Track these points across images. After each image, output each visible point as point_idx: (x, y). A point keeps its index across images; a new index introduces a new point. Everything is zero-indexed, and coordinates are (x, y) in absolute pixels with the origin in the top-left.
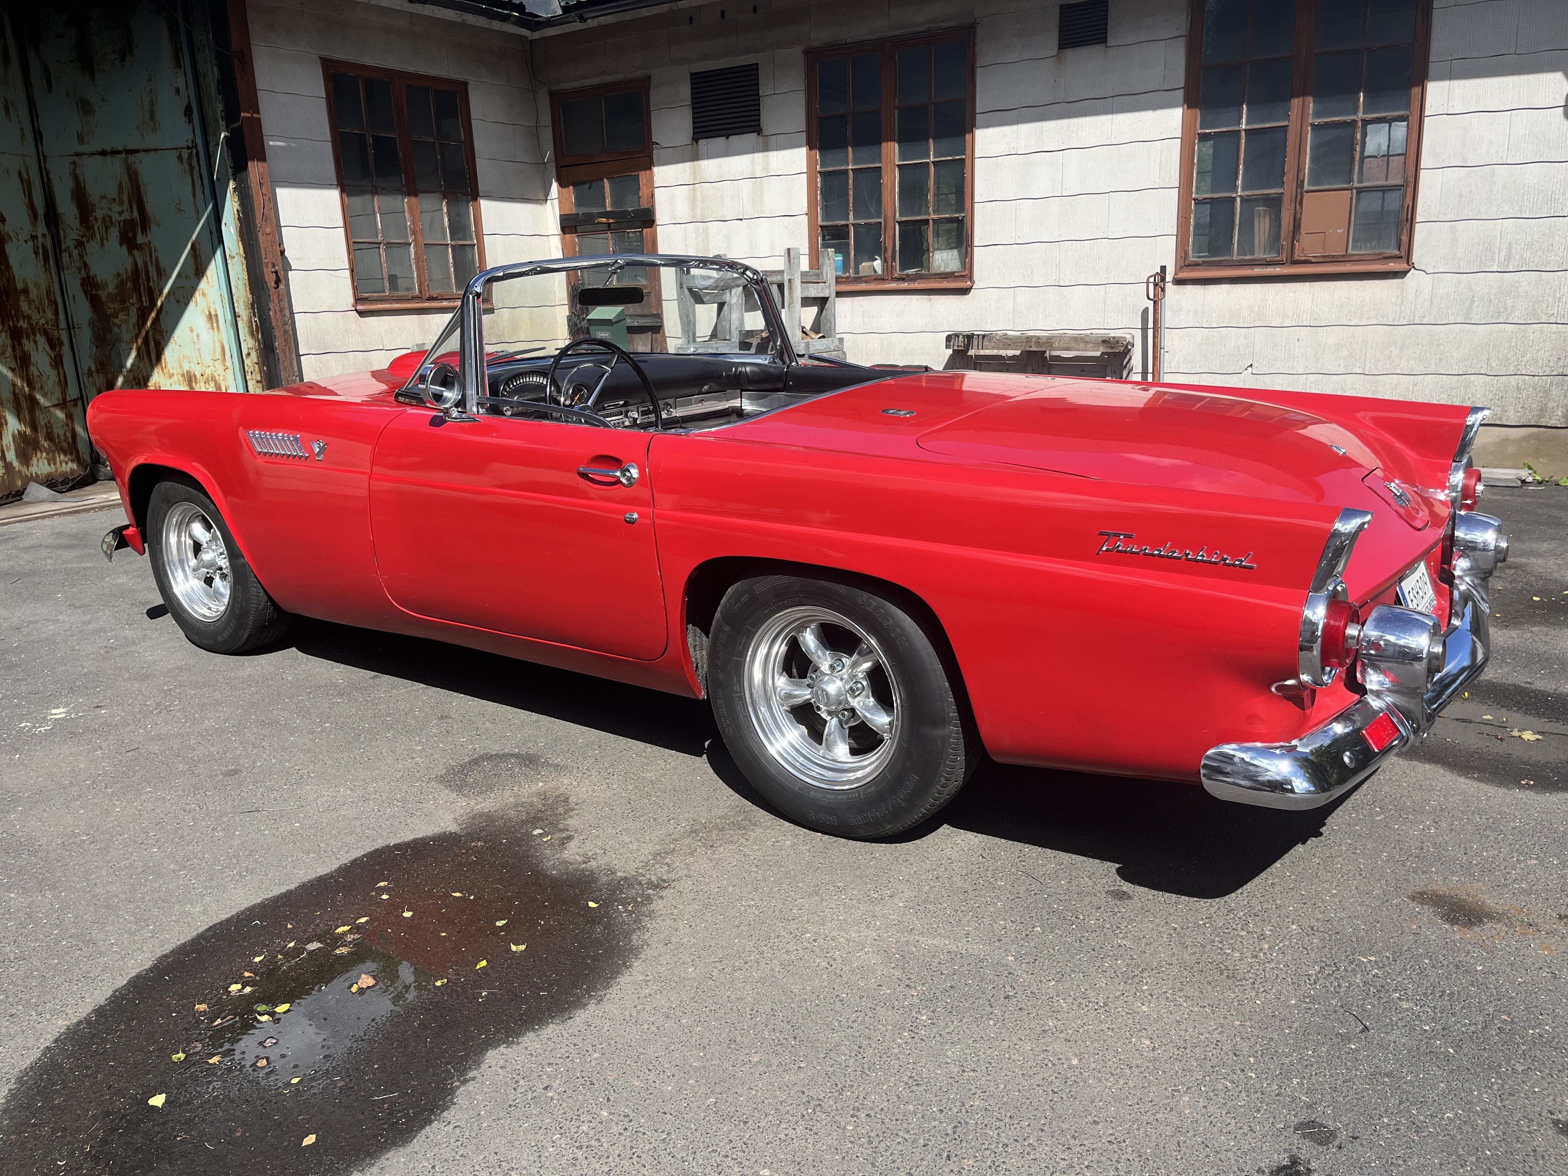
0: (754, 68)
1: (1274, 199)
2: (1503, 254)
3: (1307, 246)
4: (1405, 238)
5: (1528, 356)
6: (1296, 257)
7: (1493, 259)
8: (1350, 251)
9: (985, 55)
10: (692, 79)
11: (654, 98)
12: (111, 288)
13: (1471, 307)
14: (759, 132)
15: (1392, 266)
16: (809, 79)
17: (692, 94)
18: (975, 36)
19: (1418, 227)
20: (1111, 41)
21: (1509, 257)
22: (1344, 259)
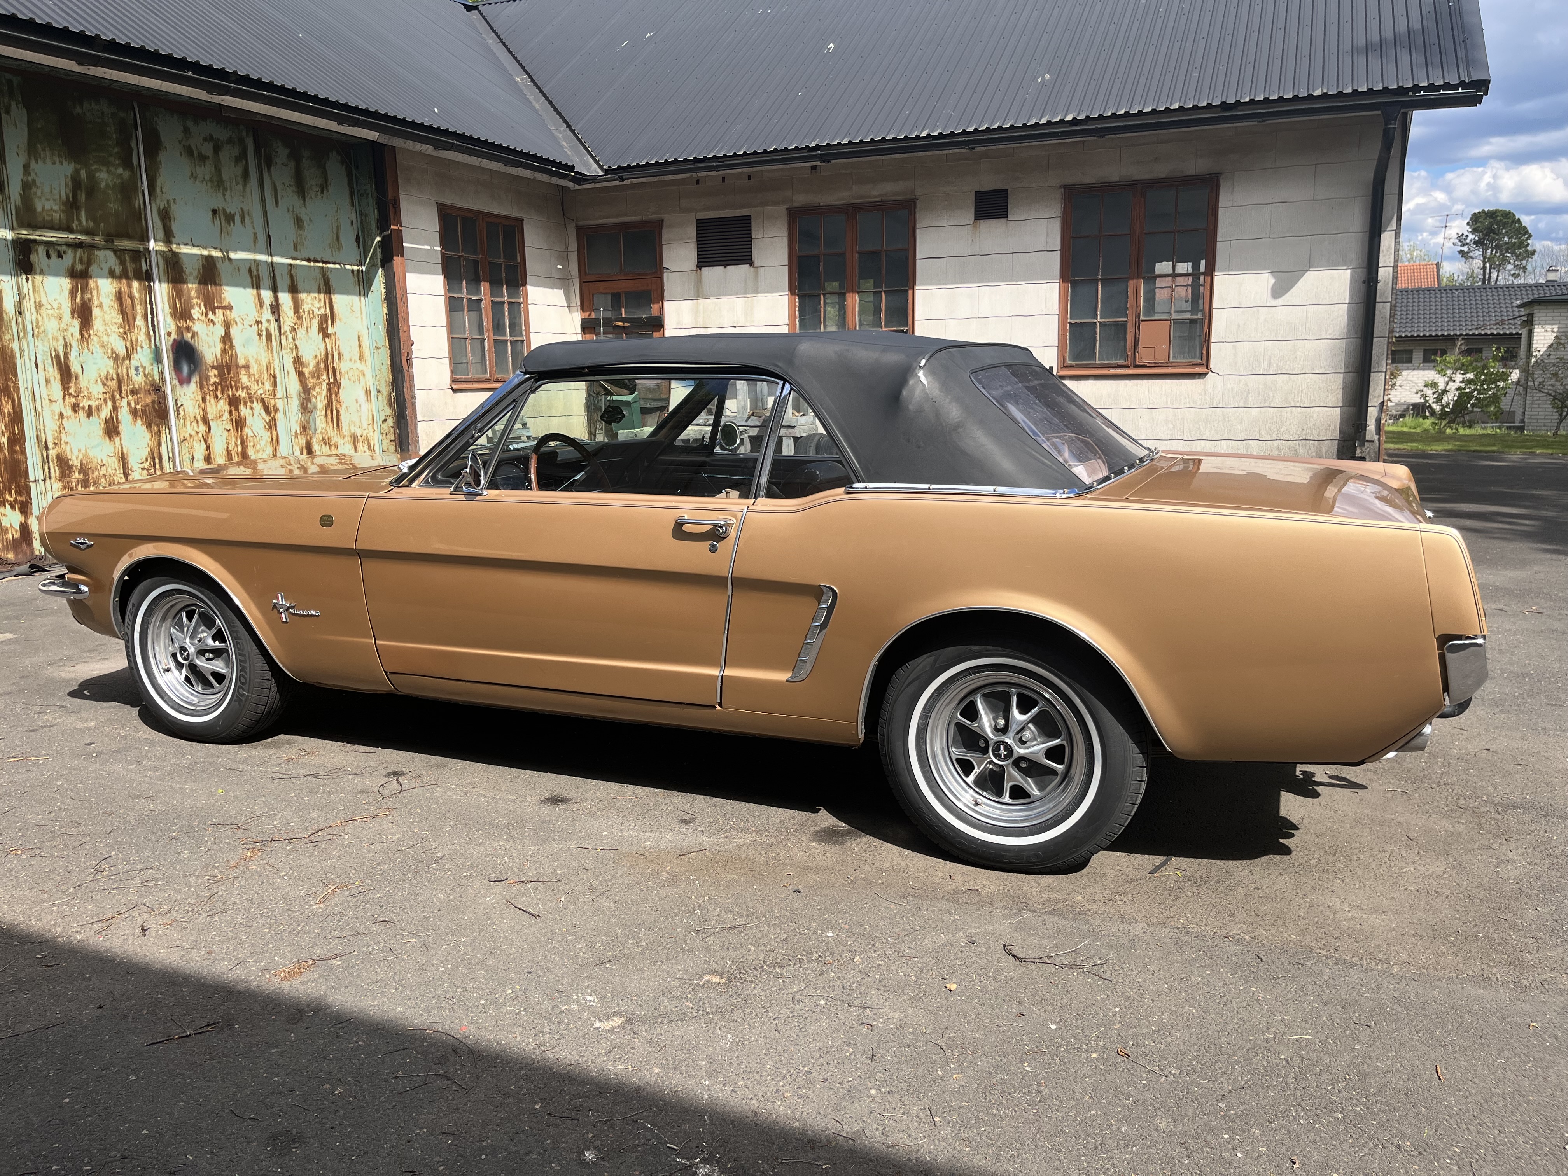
0: (749, 218)
1: (1122, 325)
2: (1266, 363)
3: (1144, 355)
4: (1205, 352)
5: (1284, 428)
6: (1137, 363)
7: (1260, 366)
8: (1171, 359)
9: (922, 220)
10: (697, 223)
11: (665, 236)
12: (312, 366)
13: (1247, 396)
14: (751, 264)
15: (1198, 370)
16: (790, 228)
17: (697, 234)
18: (915, 208)
19: (1213, 346)
20: (1010, 217)
21: (1270, 365)
22: (1167, 365)
